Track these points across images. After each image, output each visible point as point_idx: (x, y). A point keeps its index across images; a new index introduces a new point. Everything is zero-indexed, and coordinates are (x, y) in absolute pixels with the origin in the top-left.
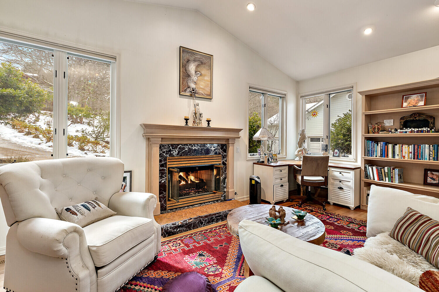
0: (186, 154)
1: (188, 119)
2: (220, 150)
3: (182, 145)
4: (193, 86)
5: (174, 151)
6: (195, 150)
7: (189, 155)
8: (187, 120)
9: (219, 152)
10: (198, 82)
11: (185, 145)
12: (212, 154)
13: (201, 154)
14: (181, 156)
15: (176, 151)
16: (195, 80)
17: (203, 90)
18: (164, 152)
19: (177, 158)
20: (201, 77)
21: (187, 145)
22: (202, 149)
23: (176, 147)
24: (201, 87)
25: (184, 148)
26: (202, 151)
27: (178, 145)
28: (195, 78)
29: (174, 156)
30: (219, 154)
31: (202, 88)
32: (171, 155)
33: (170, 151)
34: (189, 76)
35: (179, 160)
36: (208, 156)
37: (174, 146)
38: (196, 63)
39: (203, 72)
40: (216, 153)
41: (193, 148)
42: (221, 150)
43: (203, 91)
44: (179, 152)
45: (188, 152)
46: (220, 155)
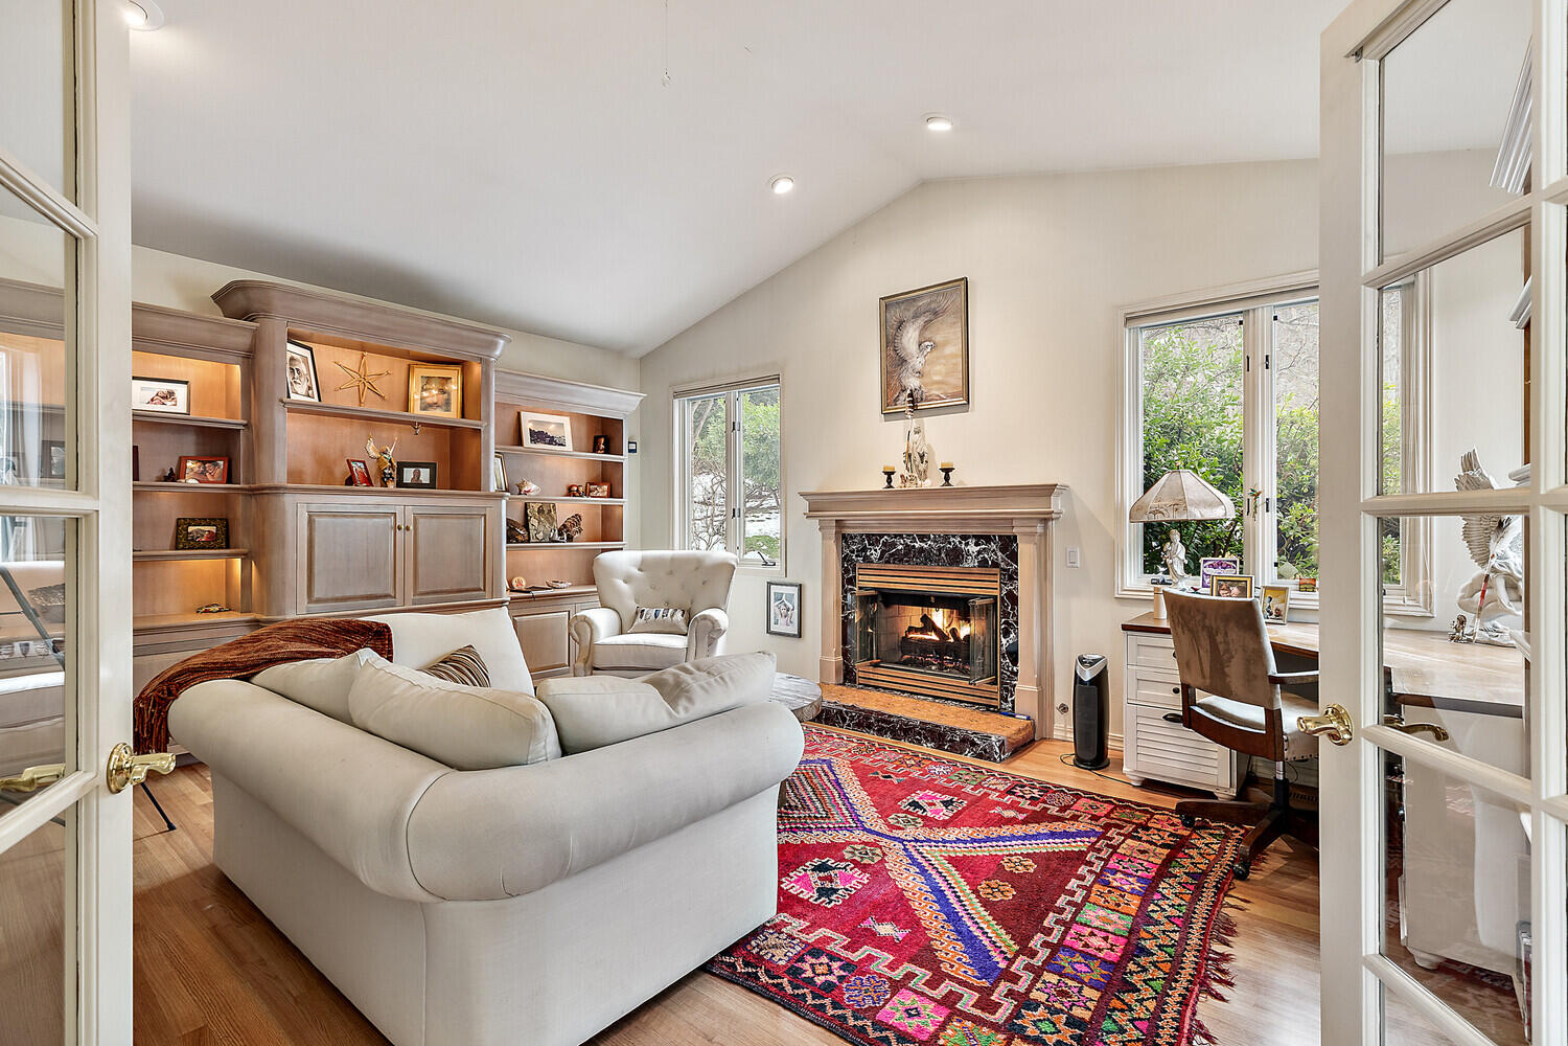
0: (898, 558)
1: (893, 473)
2: (996, 554)
3: (889, 535)
4: (912, 382)
5: (873, 551)
6: (921, 550)
7: (907, 561)
8: (889, 474)
9: (993, 561)
10: (927, 368)
11: (896, 536)
12: (971, 563)
13: (937, 562)
14: (888, 562)
15: (876, 550)
16: (919, 367)
17: (941, 386)
18: (853, 552)
19: (875, 566)
20: (935, 353)
21: (901, 536)
22: (939, 550)
23: (878, 541)
24: (936, 378)
25: (894, 545)
26: (940, 554)
27: (882, 536)
28: (917, 362)
29: (872, 562)
30: (995, 565)
31: (938, 382)
32: (867, 559)
33: (864, 549)
34: (903, 361)
35: (882, 573)
36: (955, 569)
37: (874, 539)
38: (921, 322)
39: (938, 338)
40: (983, 563)
41: (917, 546)
42: (999, 554)
43: (939, 389)
44: (883, 553)
45: (906, 555)
46: (997, 570)
